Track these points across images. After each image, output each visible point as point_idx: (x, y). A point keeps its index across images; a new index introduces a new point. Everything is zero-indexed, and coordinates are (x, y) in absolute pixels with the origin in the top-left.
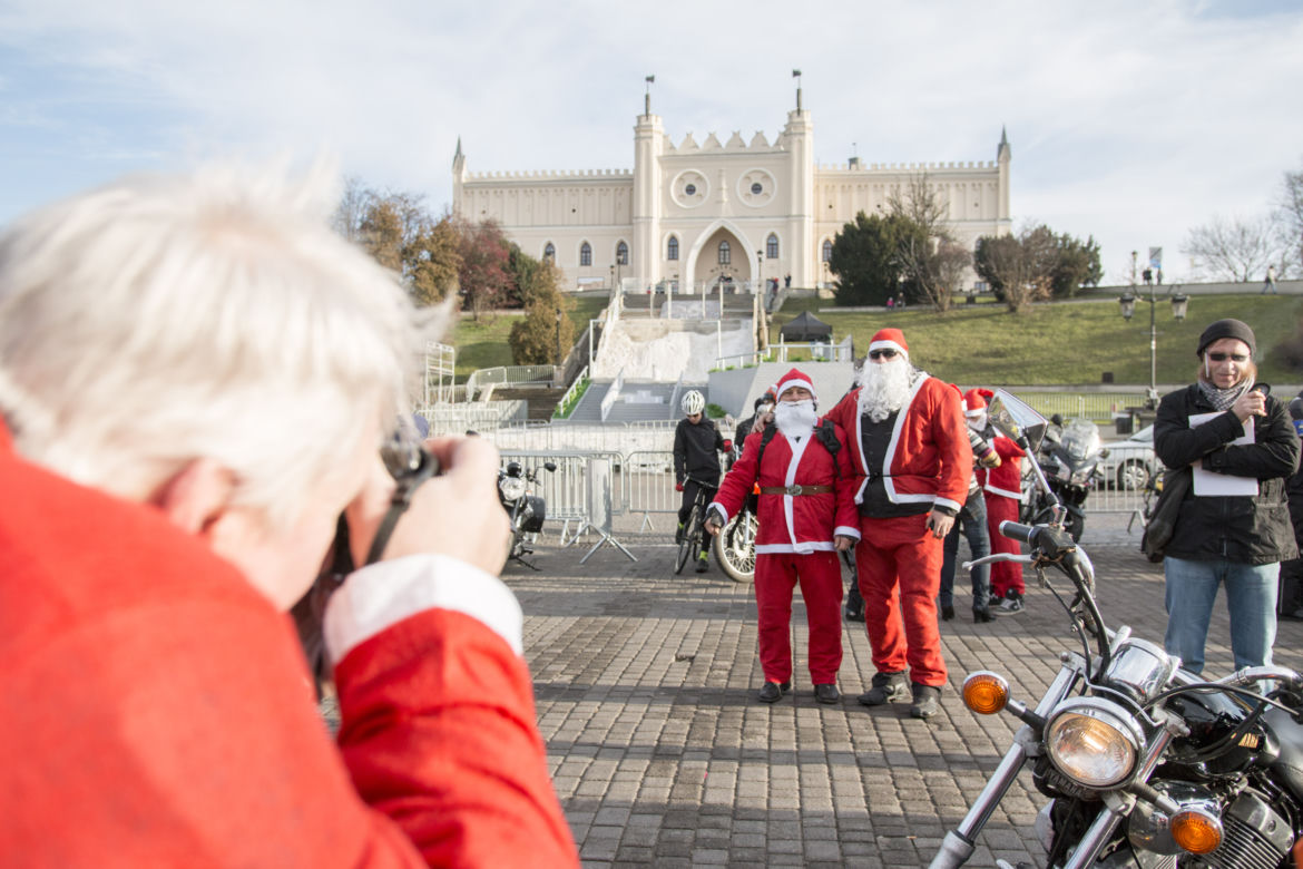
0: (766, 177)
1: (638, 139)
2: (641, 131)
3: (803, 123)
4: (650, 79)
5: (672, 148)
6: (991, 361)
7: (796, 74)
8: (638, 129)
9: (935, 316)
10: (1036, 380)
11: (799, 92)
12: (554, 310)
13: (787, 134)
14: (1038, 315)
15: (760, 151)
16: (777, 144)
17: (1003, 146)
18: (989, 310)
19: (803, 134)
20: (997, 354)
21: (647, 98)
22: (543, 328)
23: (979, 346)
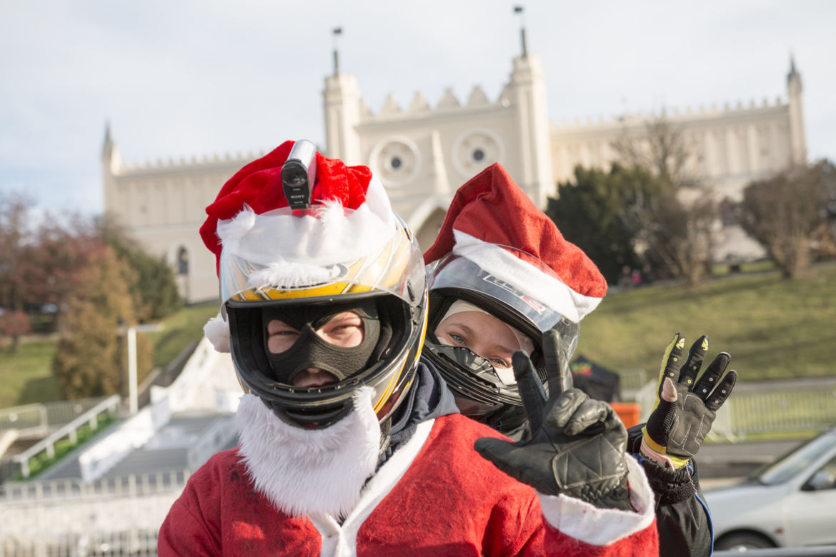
0: (489, 140)
1: (326, 105)
2: (330, 96)
3: (528, 70)
4: (338, 31)
5: (370, 113)
6: (749, 346)
7: (518, 10)
8: (325, 93)
9: (680, 292)
10: (812, 369)
11: (523, 33)
12: (112, 320)
13: (511, 87)
14: (822, 280)
15: (479, 109)
16: (501, 97)
17: (793, 76)
18: (757, 278)
19: (529, 83)
20: (758, 336)
21: (336, 55)
22: (95, 348)
23: (735, 327)
